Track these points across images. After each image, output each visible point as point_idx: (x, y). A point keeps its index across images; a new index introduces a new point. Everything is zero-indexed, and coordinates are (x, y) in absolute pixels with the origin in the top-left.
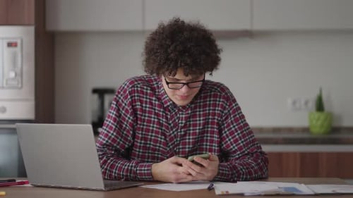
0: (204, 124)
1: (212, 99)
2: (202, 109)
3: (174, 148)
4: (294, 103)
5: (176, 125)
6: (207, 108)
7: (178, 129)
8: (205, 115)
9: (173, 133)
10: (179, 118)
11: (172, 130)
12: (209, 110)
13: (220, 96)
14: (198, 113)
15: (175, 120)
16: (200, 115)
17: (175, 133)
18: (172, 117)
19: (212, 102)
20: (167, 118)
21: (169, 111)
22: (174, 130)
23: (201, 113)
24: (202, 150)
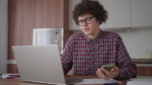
0: (108, 50)
2: (107, 43)
3: (94, 60)
4: (146, 51)
5: (94, 49)
6: (110, 43)
7: (95, 51)
8: (108, 46)
9: (93, 53)
10: (95, 46)
11: (93, 52)
13: (115, 37)
16: (106, 45)
17: (94, 53)
18: (92, 46)
20: (90, 47)
21: (91, 44)
22: (94, 52)
23: (107, 45)
24: (109, 62)
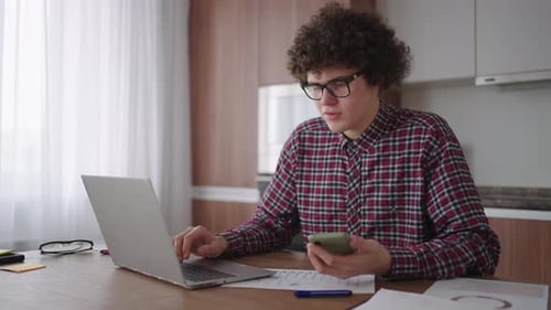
0: (402, 175)
1: (413, 136)
2: (397, 152)
3: (356, 208)
5: (357, 174)
6: (406, 151)
7: (361, 180)
8: (402, 161)
9: (354, 185)
10: (360, 163)
11: (352, 181)
12: (409, 153)
13: (426, 130)
14: (391, 158)
15: (355, 167)
16: (394, 160)
17: (357, 186)
18: (351, 163)
19: (413, 142)
20: (344, 166)
21: (348, 155)
22: (355, 181)
23: (397, 157)
24: (403, 216)
